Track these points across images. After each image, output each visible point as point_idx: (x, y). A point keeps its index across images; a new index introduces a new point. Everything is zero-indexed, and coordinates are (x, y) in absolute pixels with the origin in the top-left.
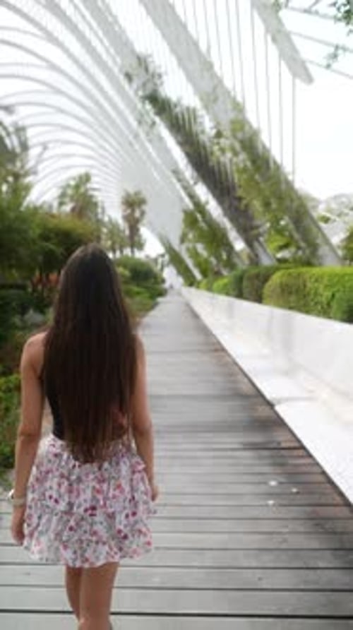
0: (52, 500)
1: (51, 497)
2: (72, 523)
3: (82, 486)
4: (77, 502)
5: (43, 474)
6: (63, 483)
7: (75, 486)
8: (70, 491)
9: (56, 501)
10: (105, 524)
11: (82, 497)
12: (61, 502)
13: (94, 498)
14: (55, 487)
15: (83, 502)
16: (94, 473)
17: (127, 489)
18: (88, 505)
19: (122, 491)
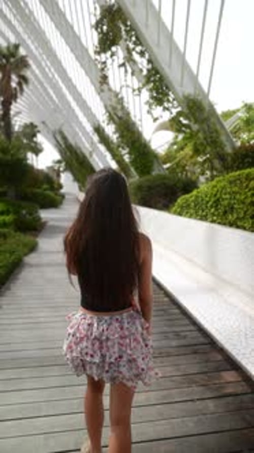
0: (89, 356)
1: (87, 354)
2: (107, 368)
3: (109, 343)
4: (108, 354)
5: (79, 339)
6: (95, 343)
7: (104, 344)
8: (101, 348)
9: (92, 356)
10: (127, 366)
11: (111, 351)
12: (95, 356)
13: (120, 350)
14: (90, 346)
15: (112, 354)
16: (118, 333)
17: (141, 340)
18: (117, 355)
19: (138, 342)
